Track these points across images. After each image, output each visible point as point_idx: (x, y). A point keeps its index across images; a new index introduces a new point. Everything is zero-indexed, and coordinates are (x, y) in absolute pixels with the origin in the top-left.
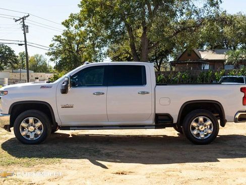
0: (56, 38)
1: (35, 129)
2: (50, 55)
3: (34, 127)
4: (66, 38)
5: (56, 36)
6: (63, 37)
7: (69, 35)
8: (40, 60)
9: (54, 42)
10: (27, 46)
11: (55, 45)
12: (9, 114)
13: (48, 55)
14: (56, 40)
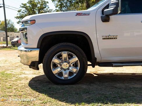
0: (23, 5)
1: (70, 66)
2: (18, 18)
3: (69, 63)
4: (30, 5)
5: (23, 4)
6: (28, 5)
7: (32, 3)
8: (9, 23)
9: (21, 8)
10: (5, 8)
11: (22, 11)
12: (38, 48)
13: (17, 18)
14: (23, 7)
